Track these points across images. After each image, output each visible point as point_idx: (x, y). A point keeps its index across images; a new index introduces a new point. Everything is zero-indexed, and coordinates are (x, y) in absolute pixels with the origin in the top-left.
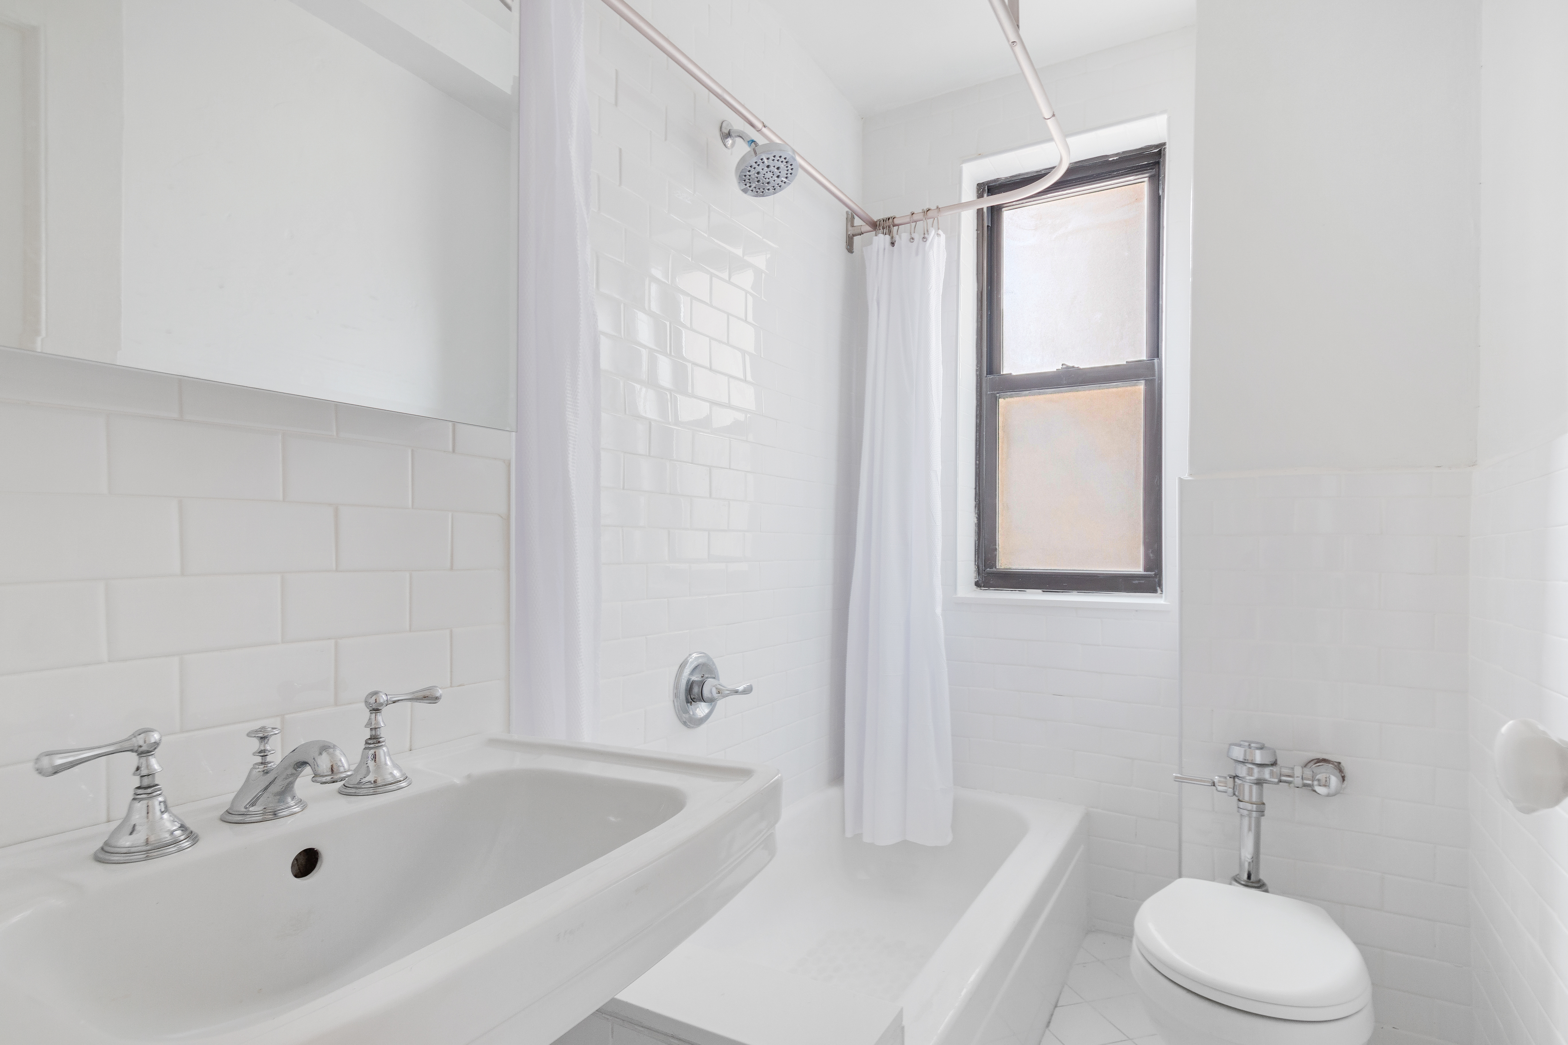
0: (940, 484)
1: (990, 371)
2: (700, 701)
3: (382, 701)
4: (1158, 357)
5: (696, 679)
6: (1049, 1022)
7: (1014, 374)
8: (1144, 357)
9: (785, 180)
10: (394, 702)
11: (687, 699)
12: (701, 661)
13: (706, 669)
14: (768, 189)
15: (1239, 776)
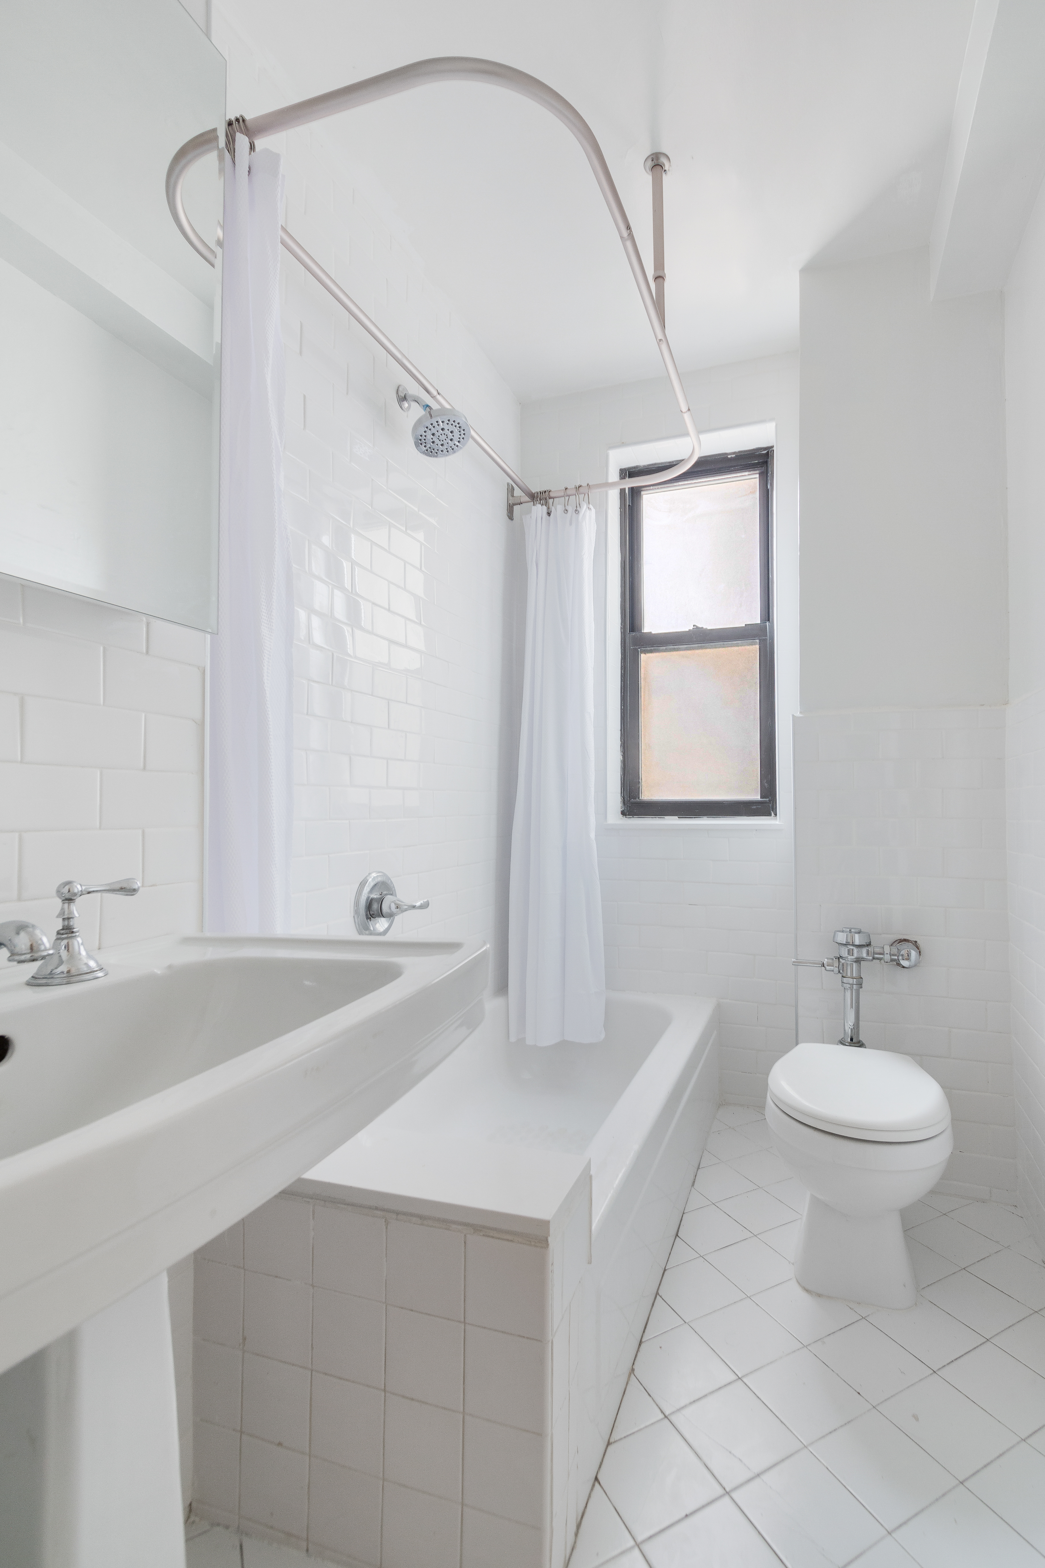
0: (593, 720)
1: (632, 629)
2: (379, 916)
3: (76, 891)
4: (769, 620)
5: (375, 897)
6: (694, 1182)
7: (653, 632)
8: (758, 621)
9: (457, 443)
10: (89, 893)
11: (367, 915)
12: (379, 879)
13: (384, 887)
14: (442, 451)
15: (843, 956)
